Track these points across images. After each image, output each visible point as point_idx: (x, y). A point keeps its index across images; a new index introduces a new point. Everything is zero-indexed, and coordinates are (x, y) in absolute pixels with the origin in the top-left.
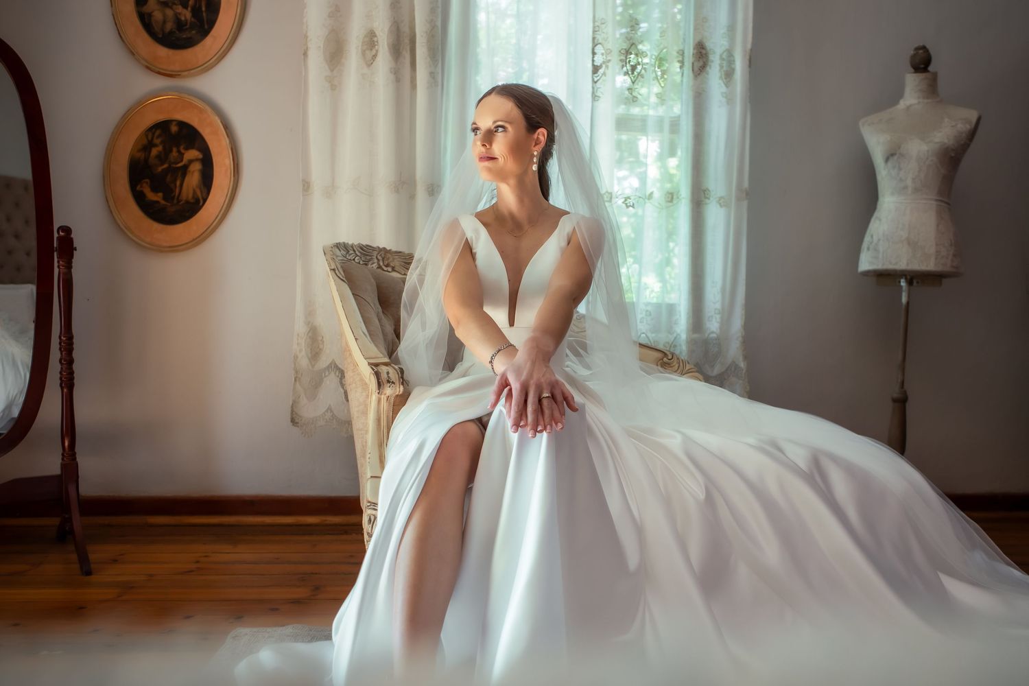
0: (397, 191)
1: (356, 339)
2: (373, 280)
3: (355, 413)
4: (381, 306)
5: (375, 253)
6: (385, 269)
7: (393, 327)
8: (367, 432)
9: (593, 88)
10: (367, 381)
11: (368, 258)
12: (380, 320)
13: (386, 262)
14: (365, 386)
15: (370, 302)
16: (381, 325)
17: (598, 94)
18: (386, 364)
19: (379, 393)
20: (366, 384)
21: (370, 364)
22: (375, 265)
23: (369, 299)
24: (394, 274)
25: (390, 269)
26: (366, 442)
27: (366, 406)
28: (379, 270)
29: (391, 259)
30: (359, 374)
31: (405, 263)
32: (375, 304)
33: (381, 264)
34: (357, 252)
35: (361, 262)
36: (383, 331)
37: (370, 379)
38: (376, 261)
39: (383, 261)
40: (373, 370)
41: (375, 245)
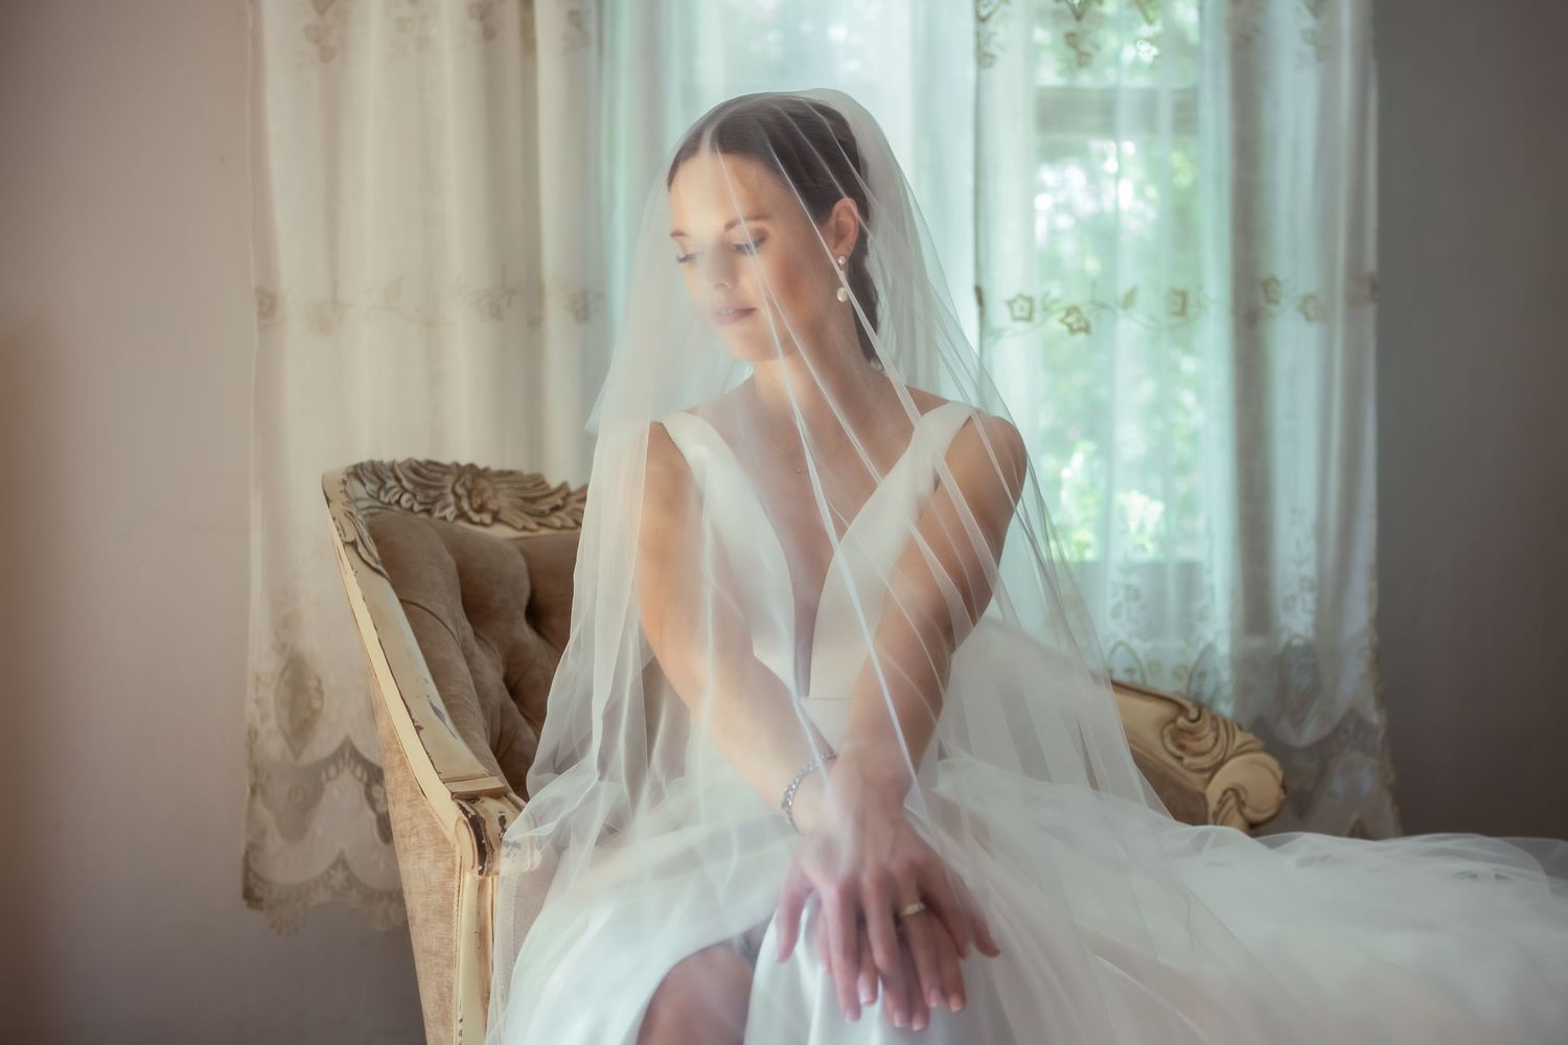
0: (496, 313)
1: (418, 729)
2: (448, 558)
3: (419, 909)
4: (469, 619)
5: (449, 481)
6: (476, 518)
7: (502, 670)
8: (451, 962)
9: (978, 34)
10: (450, 835)
11: (432, 493)
12: (469, 659)
13: (477, 502)
14: (443, 847)
15: (441, 616)
16: (473, 671)
17: (992, 49)
18: (496, 795)
19: (481, 872)
20: (445, 841)
21: (455, 796)
22: (450, 512)
23: (442, 610)
24: (500, 532)
25: (487, 518)
26: (450, 989)
27: (447, 895)
28: (462, 523)
29: (489, 493)
30: (428, 815)
31: (525, 499)
32: (455, 622)
33: (465, 506)
34: (405, 483)
35: (417, 508)
36: (478, 684)
37: (456, 833)
38: (451, 499)
39: (470, 497)
40: (466, 812)
41: (447, 460)
